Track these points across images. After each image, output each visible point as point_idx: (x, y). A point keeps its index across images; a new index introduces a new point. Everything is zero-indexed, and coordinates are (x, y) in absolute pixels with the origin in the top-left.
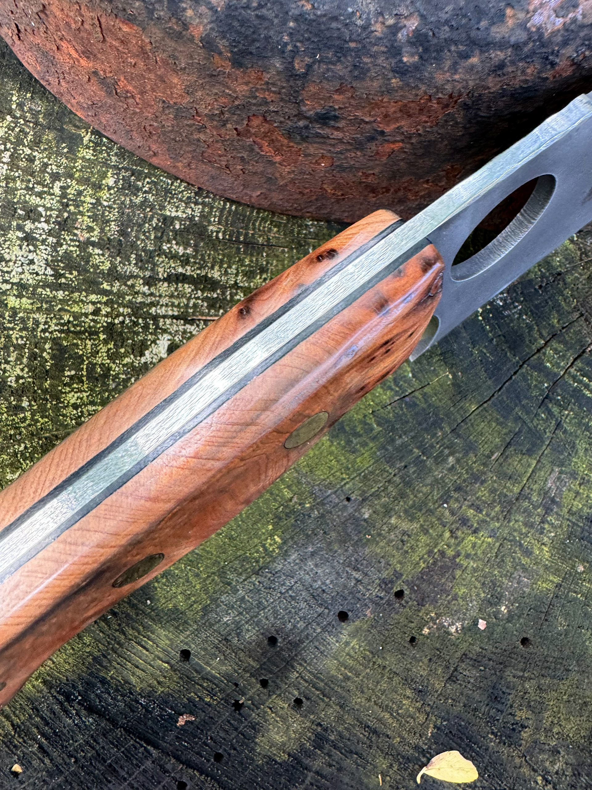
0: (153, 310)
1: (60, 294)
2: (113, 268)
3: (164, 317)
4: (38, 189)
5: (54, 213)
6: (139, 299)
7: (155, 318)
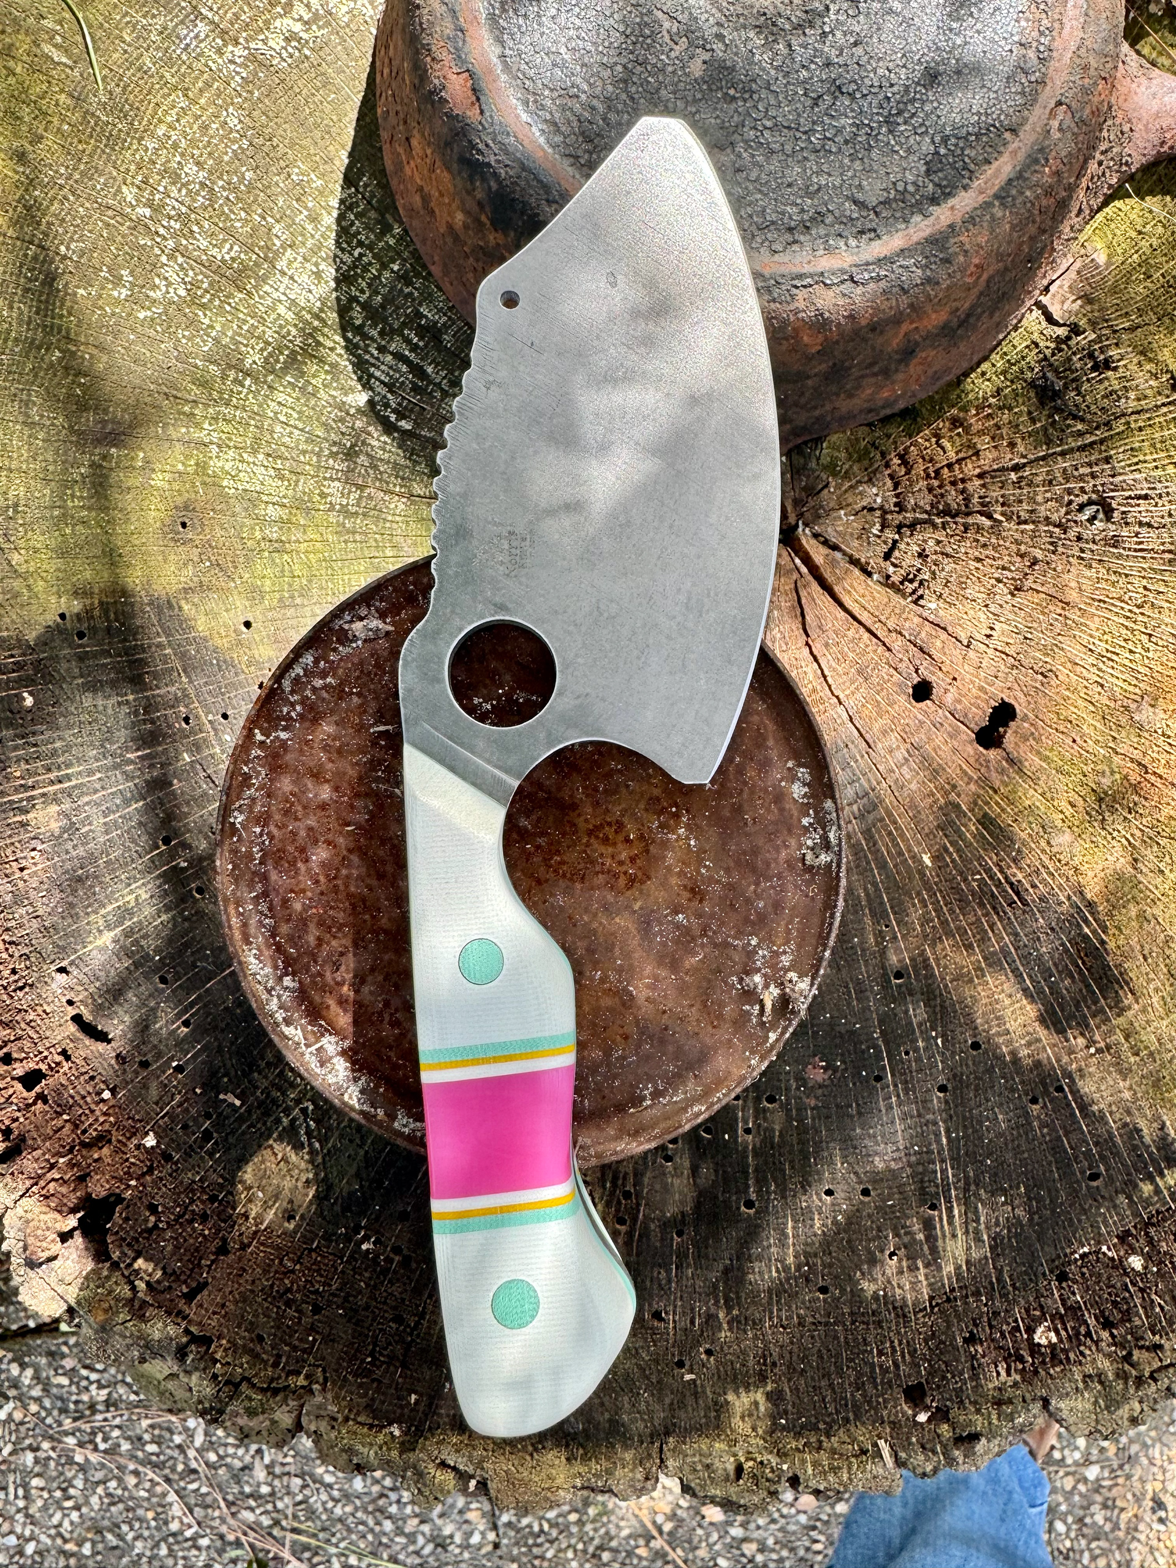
0: (372, 369)
1: (316, 323)
2: (362, 326)
3: (377, 379)
4: (344, 245)
5: (345, 268)
6: (367, 357)
7: (371, 376)
